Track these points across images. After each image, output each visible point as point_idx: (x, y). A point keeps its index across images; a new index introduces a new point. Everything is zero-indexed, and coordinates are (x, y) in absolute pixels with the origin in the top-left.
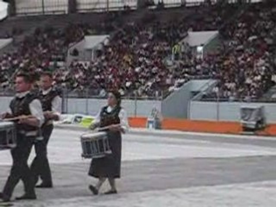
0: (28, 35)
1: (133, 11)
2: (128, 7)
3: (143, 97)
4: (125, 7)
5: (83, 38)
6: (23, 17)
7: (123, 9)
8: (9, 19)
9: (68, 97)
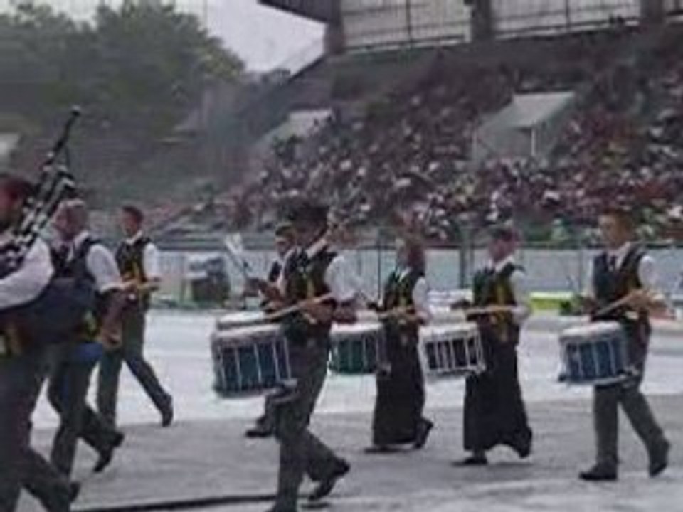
0: (375, 97)
1: (631, 29)
2: (621, 20)
3: (659, 242)
4: (612, 21)
5: (508, 101)
6: (363, 56)
7: (606, 26)
8: (331, 60)
9: (473, 247)
